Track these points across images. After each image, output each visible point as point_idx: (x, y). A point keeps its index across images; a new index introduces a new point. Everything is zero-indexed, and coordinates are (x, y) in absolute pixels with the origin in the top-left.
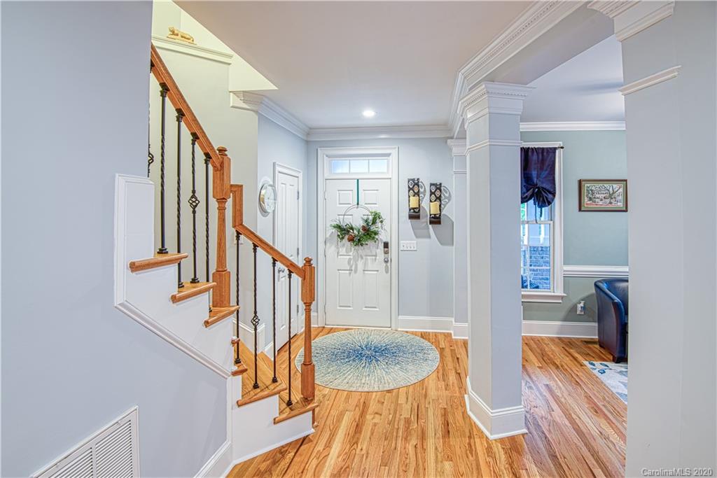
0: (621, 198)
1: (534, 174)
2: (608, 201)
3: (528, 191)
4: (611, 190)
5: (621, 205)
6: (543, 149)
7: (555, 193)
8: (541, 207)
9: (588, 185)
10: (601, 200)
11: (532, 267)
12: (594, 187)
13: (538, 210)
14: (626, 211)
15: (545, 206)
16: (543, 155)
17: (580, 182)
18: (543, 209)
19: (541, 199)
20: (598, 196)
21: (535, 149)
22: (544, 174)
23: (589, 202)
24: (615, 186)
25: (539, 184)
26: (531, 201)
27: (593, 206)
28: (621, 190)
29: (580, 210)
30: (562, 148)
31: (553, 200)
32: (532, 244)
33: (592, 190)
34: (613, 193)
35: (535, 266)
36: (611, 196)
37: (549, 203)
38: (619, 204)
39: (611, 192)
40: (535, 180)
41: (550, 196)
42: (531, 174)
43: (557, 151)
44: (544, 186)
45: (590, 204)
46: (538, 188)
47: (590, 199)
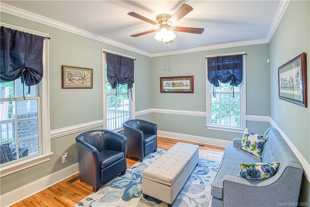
0: (89, 80)
1: (22, 56)
2: (81, 81)
3: (15, 70)
4: (83, 74)
5: (89, 84)
6: (31, 35)
7: (43, 74)
8: (29, 85)
9: (69, 70)
10: (77, 81)
11: (21, 131)
12: (73, 71)
13: (26, 88)
14: (92, 88)
15: (33, 84)
16: (31, 41)
17: (63, 67)
18: (31, 87)
19: (29, 78)
20: (75, 78)
21: (24, 33)
22: (32, 57)
23: (69, 82)
24: (85, 72)
25: (27, 65)
26: (19, 80)
27: (72, 85)
28: (89, 75)
29: (63, 87)
30: (49, 38)
31: (41, 79)
32: (19, 113)
33: (71, 74)
34: (84, 77)
35: (23, 130)
36: (83, 79)
37: (37, 82)
38: (88, 83)
39: (83, 76)
40: (23, 61)
41: (38, 76)
42: (19, 56)
43: (44, 41)
44: (32, 67)
45: (69, 84)
46: (26, 68)
47: (70, 80)
